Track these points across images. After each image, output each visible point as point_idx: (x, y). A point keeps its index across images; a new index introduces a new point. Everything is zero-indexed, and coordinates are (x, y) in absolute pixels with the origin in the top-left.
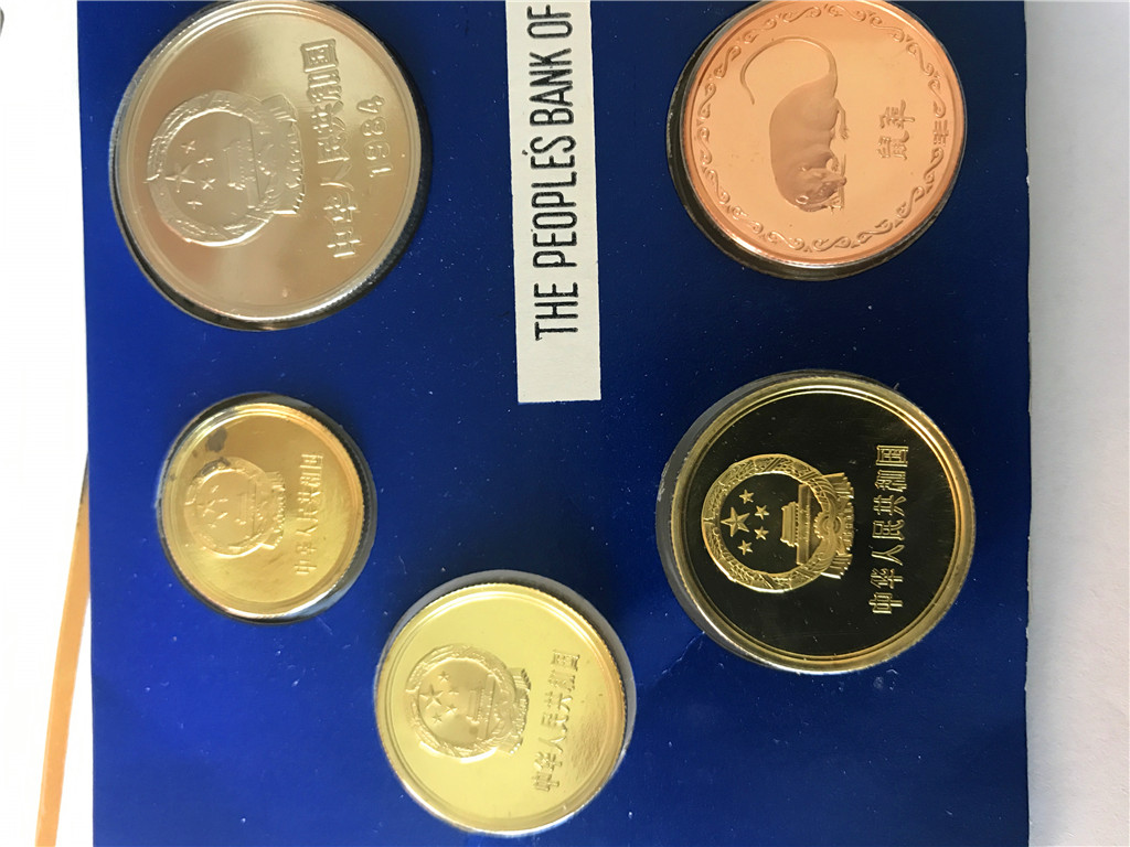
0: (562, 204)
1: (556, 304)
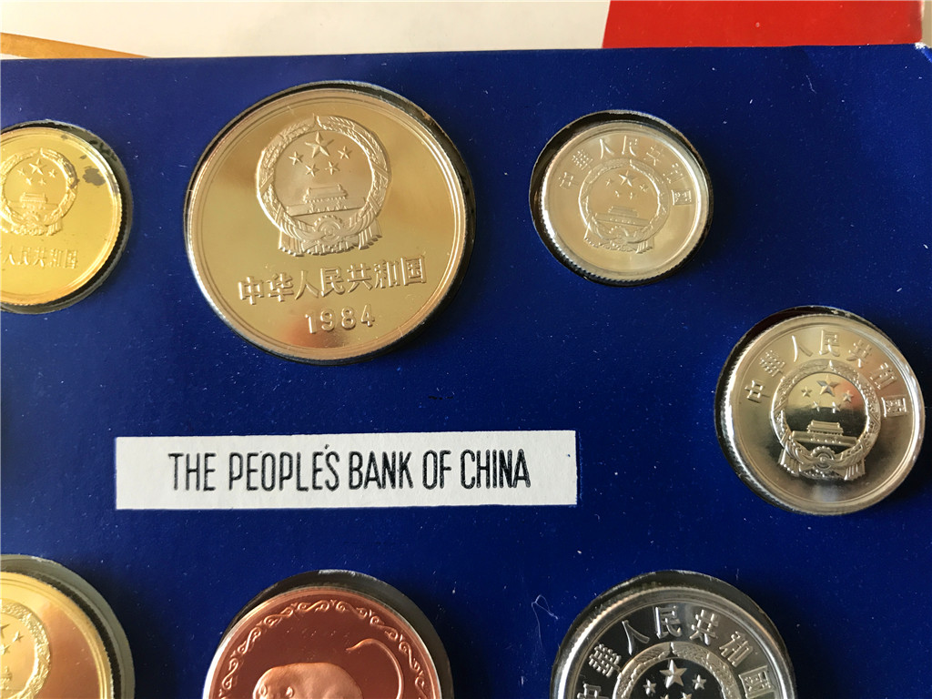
0: (282, 479)
1: (198, 472)
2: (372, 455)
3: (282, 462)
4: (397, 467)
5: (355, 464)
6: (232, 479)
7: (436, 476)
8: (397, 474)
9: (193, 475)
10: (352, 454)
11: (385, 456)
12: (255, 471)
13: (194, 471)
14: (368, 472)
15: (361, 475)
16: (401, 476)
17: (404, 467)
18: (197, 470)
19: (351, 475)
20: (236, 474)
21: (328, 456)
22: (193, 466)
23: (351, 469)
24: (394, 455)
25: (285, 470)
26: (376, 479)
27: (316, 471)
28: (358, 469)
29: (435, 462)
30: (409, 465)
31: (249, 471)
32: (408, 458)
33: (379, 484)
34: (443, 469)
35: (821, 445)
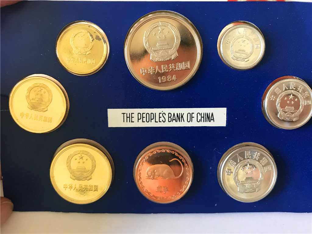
0: (151, 119)
1: (130, 118)
2: (174, 114)
3: (151, 115)
4: (180, 117)
5: (170, 116)
6: (138, 119)
7: (190, 119)
8: (180, 119)
9: (128, 119)
10: (169, 113)
11: (177, 114)
12: (144, 117)
13: (128, 117)
14: (173, 118)
15: (171, 118)
16: (181, 119)
17: (182, 117)
18: (129, 117)
19: (169, 119)
20: (139, 118)
21: (163, 114)
22: (128, 116)
23: (169, 117)
24: (180, 114)
25: (152, 117)
26: (175, 120)
27: (160, 117)
28: (170, 117)
29: (190, 116)
30: (183, 116)
31: (143, 117)
32: (183, 115)
33: (176, 121)
34: (192, 117)
35: (288, 112)
